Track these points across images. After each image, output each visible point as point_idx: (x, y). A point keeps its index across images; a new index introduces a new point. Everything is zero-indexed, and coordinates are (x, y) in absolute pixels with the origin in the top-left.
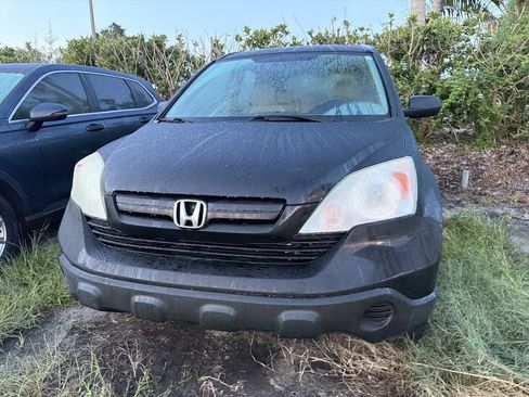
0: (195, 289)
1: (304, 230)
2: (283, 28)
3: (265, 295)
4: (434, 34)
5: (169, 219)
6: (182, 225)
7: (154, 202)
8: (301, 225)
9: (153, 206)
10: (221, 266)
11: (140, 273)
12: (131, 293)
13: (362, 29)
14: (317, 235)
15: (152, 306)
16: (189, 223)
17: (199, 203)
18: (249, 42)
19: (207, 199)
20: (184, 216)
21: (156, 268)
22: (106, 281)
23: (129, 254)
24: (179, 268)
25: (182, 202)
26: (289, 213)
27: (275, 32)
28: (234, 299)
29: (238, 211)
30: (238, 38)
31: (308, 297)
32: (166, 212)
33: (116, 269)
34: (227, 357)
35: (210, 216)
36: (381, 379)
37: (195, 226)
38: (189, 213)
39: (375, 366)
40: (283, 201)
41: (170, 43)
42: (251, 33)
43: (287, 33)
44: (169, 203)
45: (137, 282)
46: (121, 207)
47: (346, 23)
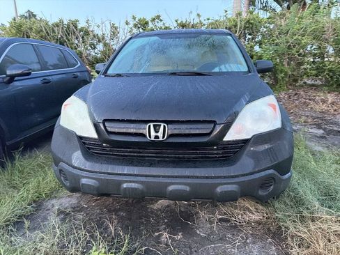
0: (163, 177)
1: (226, 139)
2: (158, 17)
3: (207, 178)
4: (251, 23)
5: (143, 135)
6: (153, 139)
7: (132, 125)
8: (224, 136)
9: (132, 129)
10: (177, 162)
11: (126, 170)
12: (120, 183)
13: (208, 19)
14: (233, 141)
15: (136, 189)
16: (157, 137)
17: (162, 125)
18: (135, 26)
19: (167, 122)
20: (153, 134)
21: (136, 166)
22: (103, 177)
23: (114, 159)
24: (151, 165)
25: (152, 124)
26: (218, 129)
27: (154, 20)
29: (187, 129)
30: (127, 23)
31: (233, 177)
32: (141, 131)
33: (110, 168)
34: (166, 221)
35: (170, 133)
36: (260, 224)
37: (161, 139)
38: (157, 131)
39: (255, 217)
40: (214, 122)
41: (81, 25)
42: (137, 19)
43: (161, 20)
44: (143, 126)
45: (125, 175)
46: (109, 129)
47: (198, 15)
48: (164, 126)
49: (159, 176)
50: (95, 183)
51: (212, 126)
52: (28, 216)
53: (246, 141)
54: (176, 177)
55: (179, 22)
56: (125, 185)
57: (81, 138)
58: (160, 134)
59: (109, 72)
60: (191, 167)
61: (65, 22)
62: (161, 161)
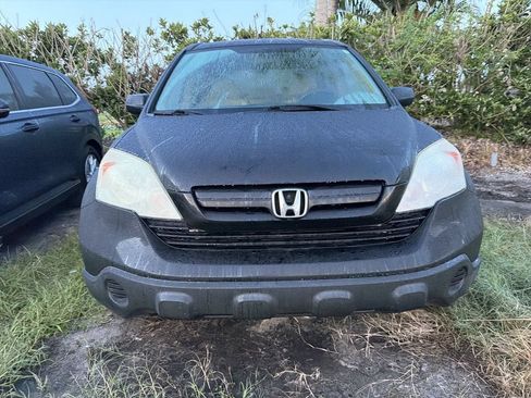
0: (306, 278)
2: (205, 21)
3: (378, 275)
6: (283, 215)
7: (246, 195)
8: (398, 204)
9: (246, 199)
10: (324, 253)
11: (241, 271)
12: (232, 294)
13: (285, 27)
15: (261, 303)
17: (299, 191)
18: (165, 36)
19: (307, 186)
20: (284, 207)
24: (281, 261)
25: (280, 191)
28: (350, 282)
29: (340, 196)
30: (150, 32)
31: (417, 270)
33: (211, 271)
34: (285, 350)
35: (312, 205)
37: (297, 215)
38: (290, 203)
39: (423, 330)
40: (381, 183)
42: (168, 25)
43: (210, 28)
44: (264, 194)
45: (239, 280)
46: (205, 204)
47: (270, 20)
48: (302, 193)
49: (298, 278)
50: (185, 299)
51: (379, 189)
52: (38, 367)
53: (427, 212)
54: (328, 277)
55: (239, 30)
56: (240, 299)
57: (146, 221)
58: (296, 207)
59: (160, 107)
60: (350, 260)
61: (42, 29)
62: (297, 252)
